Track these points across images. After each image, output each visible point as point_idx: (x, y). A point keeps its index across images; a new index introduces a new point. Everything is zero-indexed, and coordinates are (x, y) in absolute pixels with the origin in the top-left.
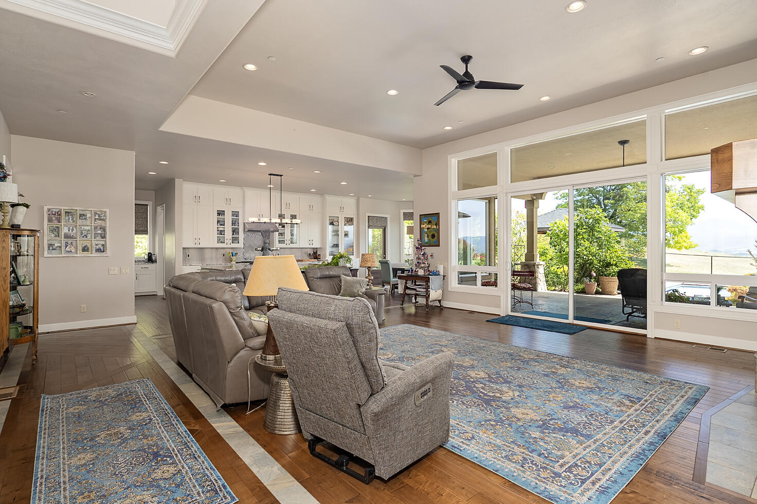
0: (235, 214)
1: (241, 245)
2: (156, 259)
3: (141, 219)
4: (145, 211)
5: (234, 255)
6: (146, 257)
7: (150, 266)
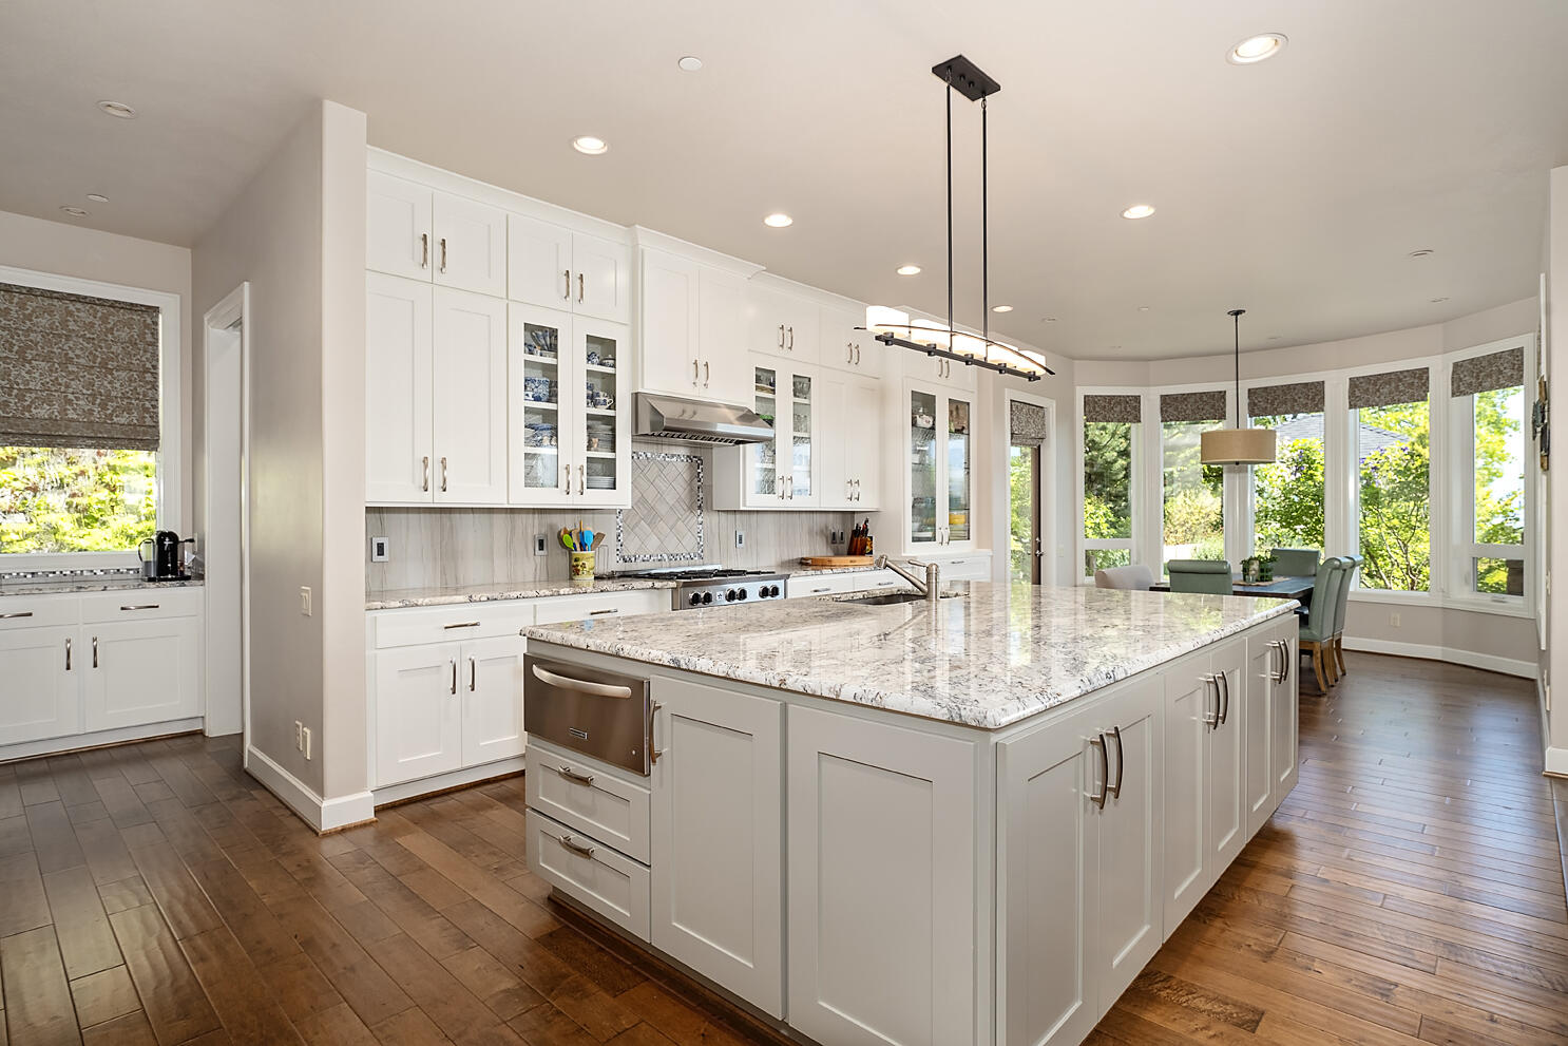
0: (601, 348)
1: (622, 497)
2: (199, 564)
3: (123, 374)
4: (142, 335)
5: (589, 541)
6: (149, 554)
7: (168, 594)
